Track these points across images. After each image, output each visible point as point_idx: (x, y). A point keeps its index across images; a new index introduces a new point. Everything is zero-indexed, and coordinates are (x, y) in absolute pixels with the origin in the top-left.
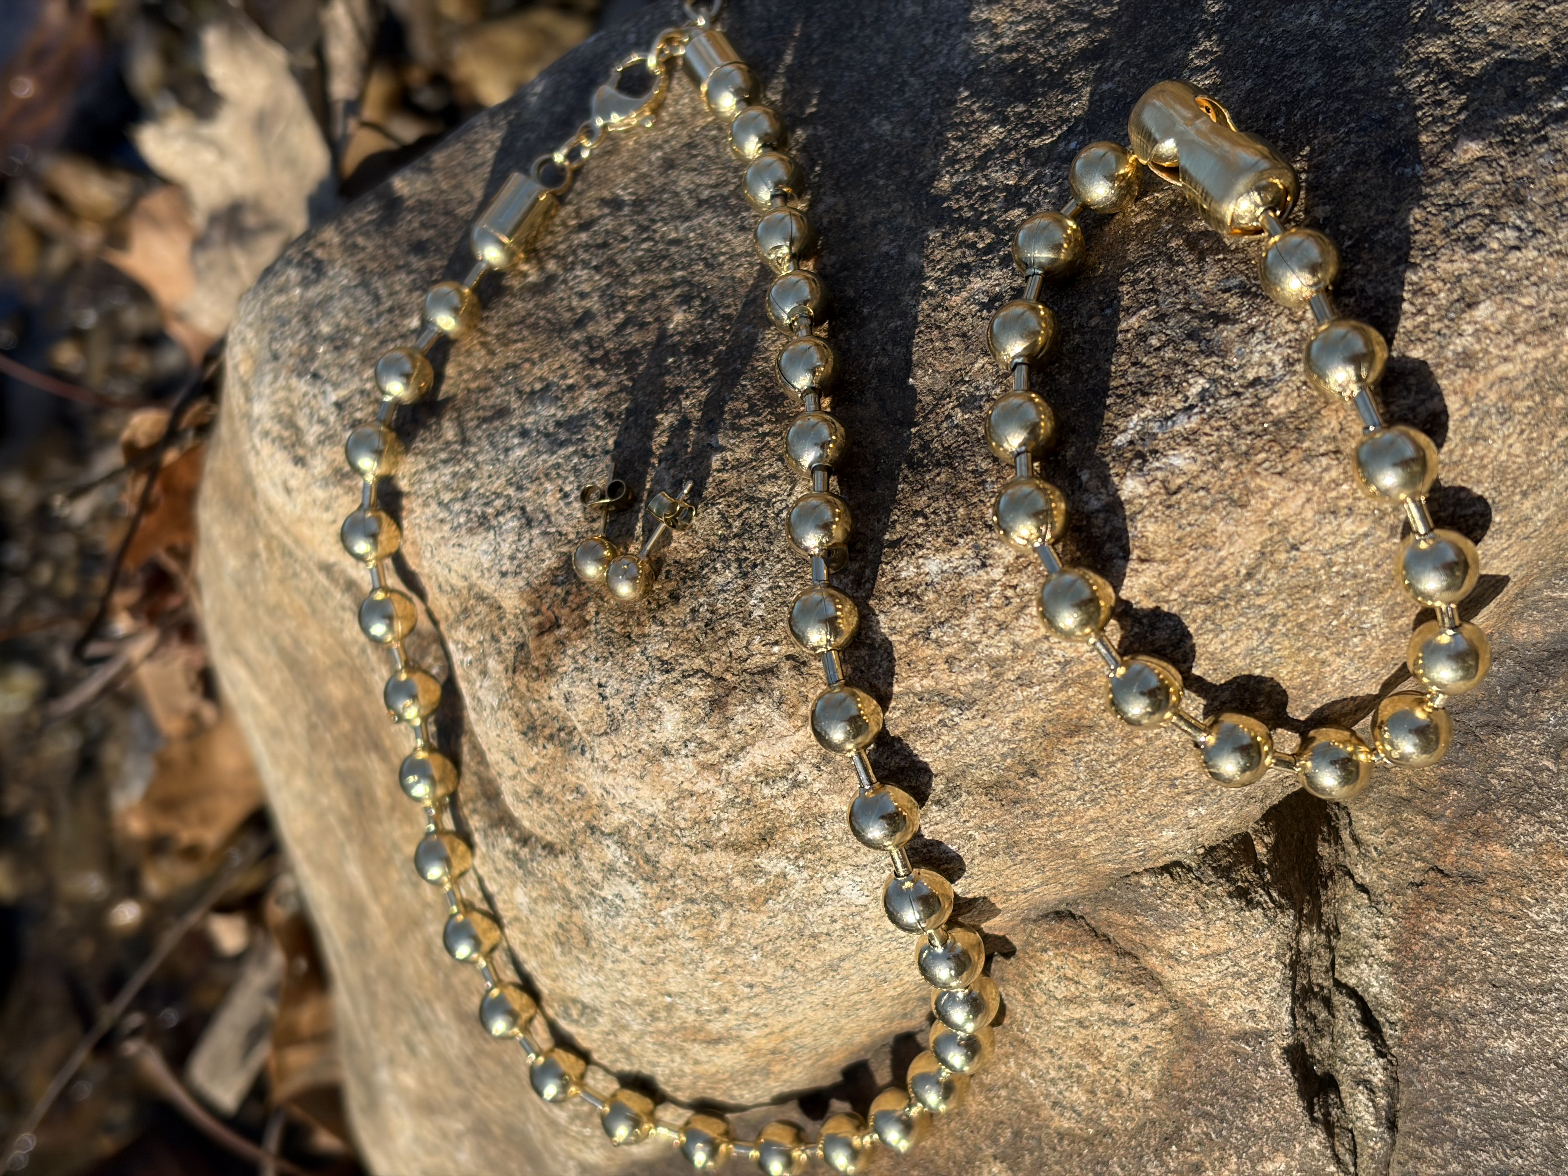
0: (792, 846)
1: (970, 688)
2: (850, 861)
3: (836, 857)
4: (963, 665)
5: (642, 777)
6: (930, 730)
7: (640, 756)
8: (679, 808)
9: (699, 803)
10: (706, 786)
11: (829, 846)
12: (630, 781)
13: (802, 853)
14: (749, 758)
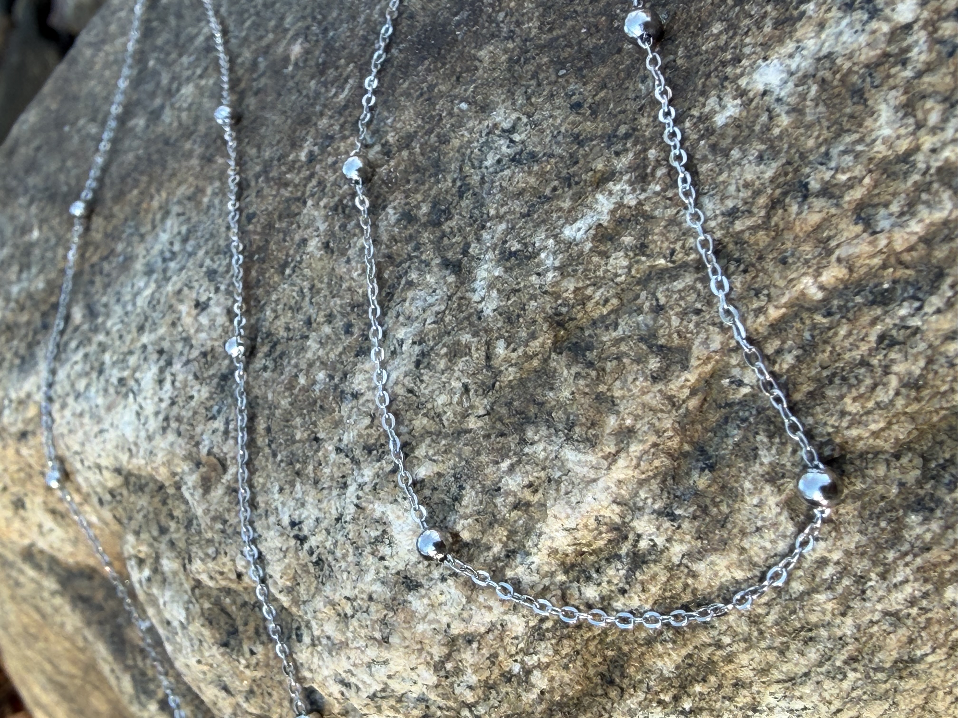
0: (662, 678)
1: (922, 249)
2: (776, 675)
3: (746, 674)
4: (895, 208)
5: (385, 640)
6: (864, 363)
7: (373, 607)
8: (458, 671)
9: (485, 652)
10: (489, 618)
11: (729, 659)
12: (372, 652)
13: (683, 687)
14: (545, 543)
